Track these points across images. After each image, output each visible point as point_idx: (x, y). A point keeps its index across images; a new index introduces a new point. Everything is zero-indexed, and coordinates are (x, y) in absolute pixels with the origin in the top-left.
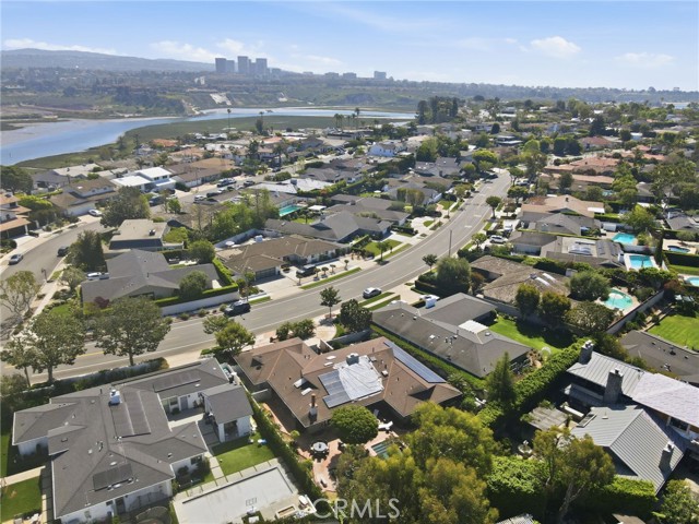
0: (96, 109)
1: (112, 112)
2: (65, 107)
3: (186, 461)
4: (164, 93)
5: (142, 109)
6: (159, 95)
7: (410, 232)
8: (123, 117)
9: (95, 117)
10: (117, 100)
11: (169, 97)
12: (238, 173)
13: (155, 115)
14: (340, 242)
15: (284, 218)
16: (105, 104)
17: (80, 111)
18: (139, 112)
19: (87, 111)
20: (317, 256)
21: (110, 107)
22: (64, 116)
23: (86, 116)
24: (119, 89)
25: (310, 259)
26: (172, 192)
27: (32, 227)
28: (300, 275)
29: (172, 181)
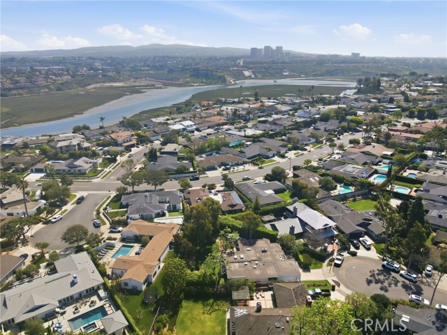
0: (181, 81)
1: (189, 83)
2: (167, 80)
3: (159, 211)
4: (217, 72)
5: (204, 80)
6: (214, 73)
7: (283, 156)
8: (194, 86)
9: (180, 85)
10: (192, 76)
11: (219, 74)
12: (226, 124)
13: (210, 84)
14: (248, 159)
15: (232, 147)
16: (186, 78)
17: (174, 82)
18: (202, 83)
19: (177, 82)
20: (234, 164)
21: (189, 79)
22: (166, 85)
23: (176, 85)
24: (195, 70)
25: (230, 164)
26: (193, 132)
27: (138, 144)
28: (224, 170)
29: (194, 127)
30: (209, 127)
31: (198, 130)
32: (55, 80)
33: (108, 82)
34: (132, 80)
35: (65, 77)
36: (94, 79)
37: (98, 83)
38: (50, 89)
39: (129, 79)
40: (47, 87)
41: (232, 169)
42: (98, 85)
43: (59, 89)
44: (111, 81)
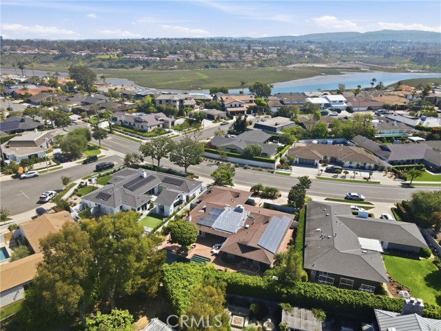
0: (395, 66)
1: (404, 68)
2: (378, 64)
5: (428, 67)
8: (410, 72)
9: (392, 71)
10: (413, 61)
13: (434, 72)
15: (378, 139)
16: (404, 63)
17: (384, 67)
18: (423, 69)
19: (389, 67)
21: (406, 65)
22: (373, 69)
23: (386, 70)
24: (419, 54)
25: (347, 164)
26: (339, 111)
27: (249, 112)
28: (328, 171)
29: (345, 105)
30: (370, 109)
31: (349, 110)
32: (261, 57)
33: (312, 63)
34: (338, 63)
35: (271, 55)
36: (298, 58)
37: (302, 63)
38: (253, 65)
39: (335, 62)
40: (251, 62)
41: (343, 174)
42: (300, 65)
43: (261, 65)
44: (315, 62)
